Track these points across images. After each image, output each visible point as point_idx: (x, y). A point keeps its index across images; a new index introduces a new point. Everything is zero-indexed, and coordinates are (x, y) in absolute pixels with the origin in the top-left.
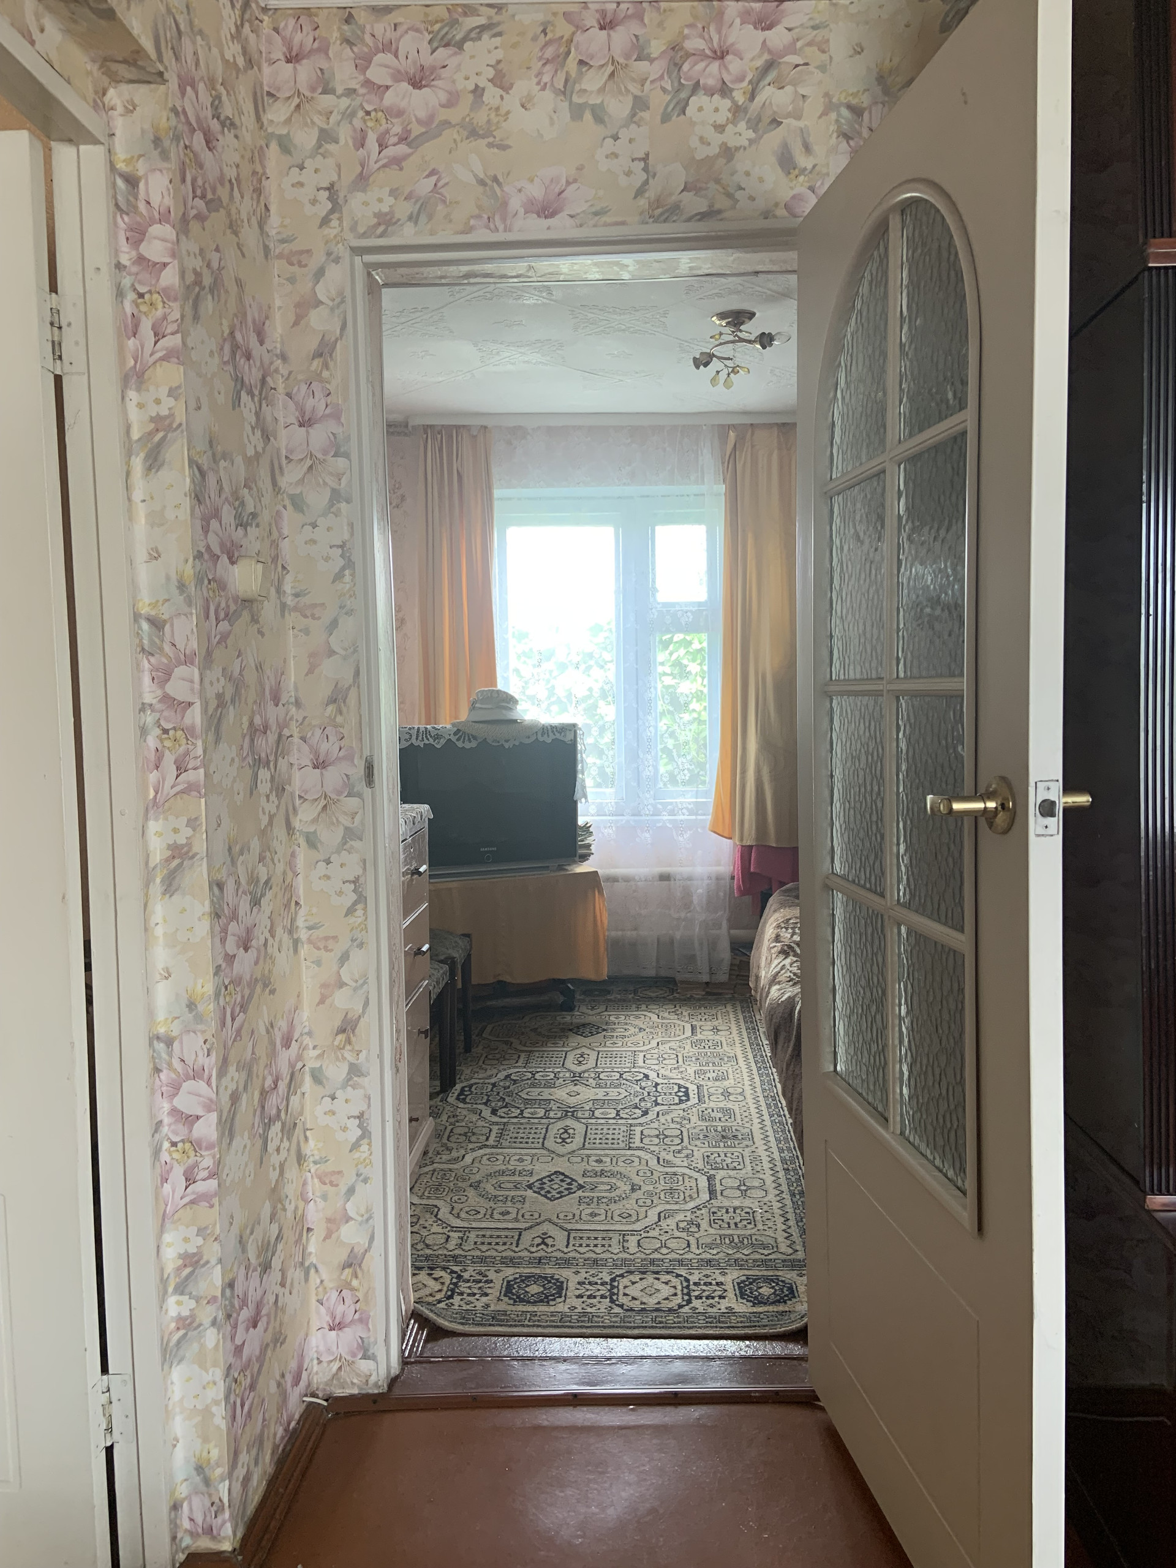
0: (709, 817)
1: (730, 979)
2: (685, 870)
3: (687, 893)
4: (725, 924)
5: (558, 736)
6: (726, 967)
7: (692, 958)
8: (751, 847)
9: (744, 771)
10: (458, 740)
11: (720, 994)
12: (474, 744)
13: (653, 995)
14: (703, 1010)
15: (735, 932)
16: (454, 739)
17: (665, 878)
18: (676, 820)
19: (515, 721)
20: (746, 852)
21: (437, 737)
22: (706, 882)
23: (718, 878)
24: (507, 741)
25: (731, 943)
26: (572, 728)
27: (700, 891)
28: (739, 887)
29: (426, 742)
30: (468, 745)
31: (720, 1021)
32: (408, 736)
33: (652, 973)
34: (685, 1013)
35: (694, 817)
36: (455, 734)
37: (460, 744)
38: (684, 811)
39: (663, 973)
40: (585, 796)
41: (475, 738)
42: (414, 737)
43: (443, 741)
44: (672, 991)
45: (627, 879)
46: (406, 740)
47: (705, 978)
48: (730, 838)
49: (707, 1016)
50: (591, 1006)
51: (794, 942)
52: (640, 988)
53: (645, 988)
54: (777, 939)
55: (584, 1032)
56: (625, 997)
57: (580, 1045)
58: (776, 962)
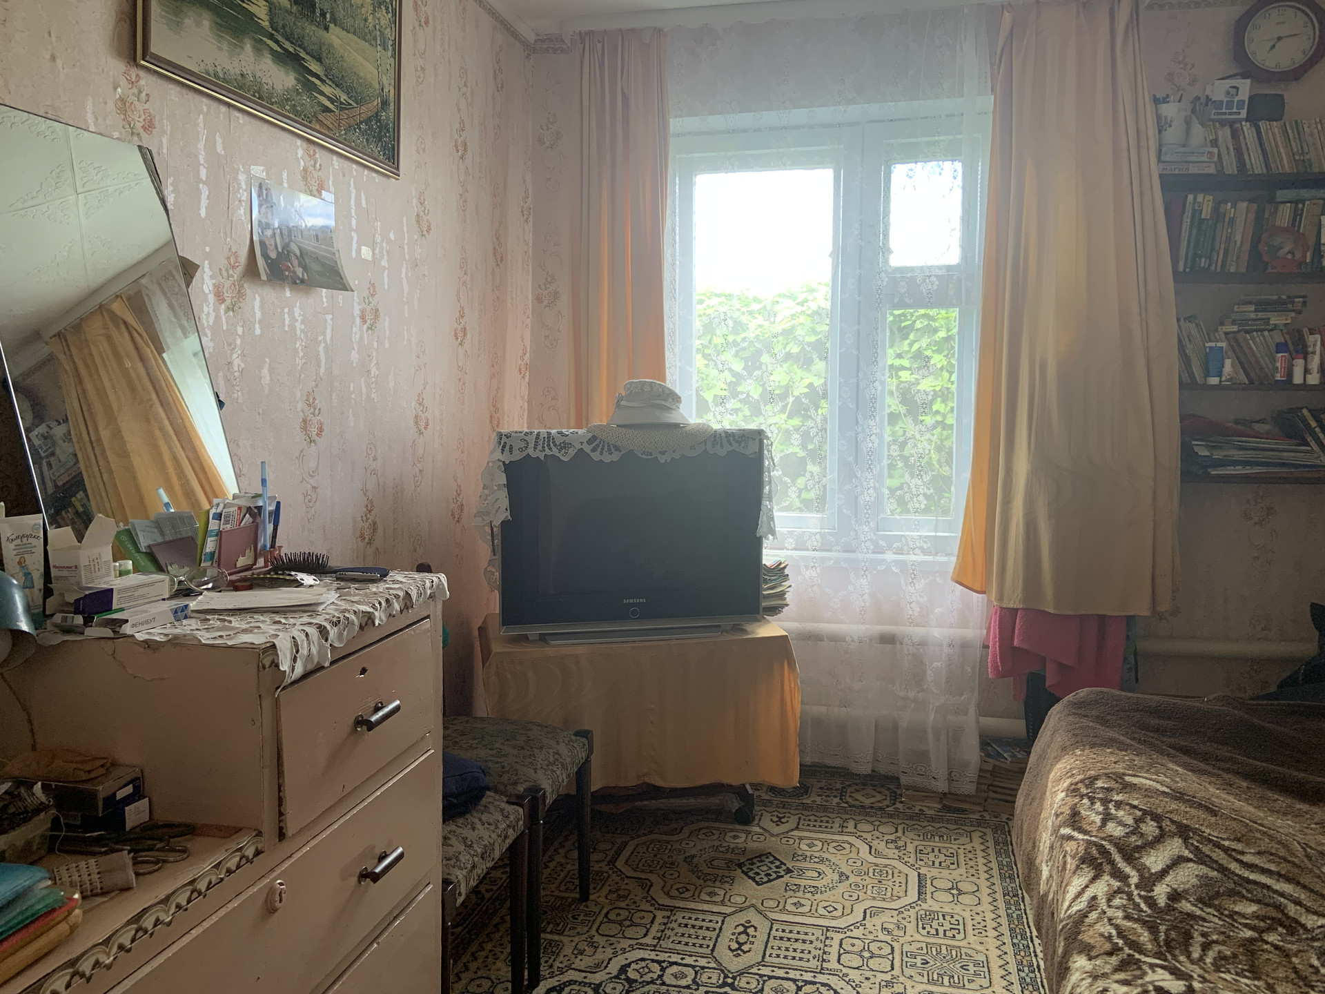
0: (954, 559)
1: (978, 790)
2: (918, 632)
3: (918, 662)
4: (972, 710)
5: (735, 446)
6: (972, 773)
7: (923, 756)
8: (1017, 610)
9: (1007, 501)
10: (594, 450)
11: (963, 811)
12: (615, 457)
13: (867, 802)
14: (937, 843)
15: (988, 721)
16: (587, 449)
17: (888, 640)
18: (904, 562)
19: (677, 426)
20: (1006, 619)
21: (565, 446)
22: (946, 650)
23: (964, 646)
24: (663, 453)
25: (980, 736)
26: (757, 437)
27: (936, 667)
28: (995, 668)
29: (548, 452)
30: (607, 458)
31: (962, 870)
32: (523, 445)
33: (865, 769)
34: (910, 848)
35: (930, 558)
36: (590, 442)
37: (596, 456)
38: (917, 551)
39: (883, 769)
40: (773, 533)
41: (618, 449)
42: (532, 445)
43: (572, 452)
44: (895, 798)
45: (835, 639)
46: (521, 450)
47: (941, 786)
48: (983, 592)
49: (942, 858)
50: (778, 817)
51: (1110, 839)
52: (849, 786)
53: (857, 787)
54: (1074, 819)
55: (757, 874)
56: (827, 801)
57: (747, 904)
58: (1077, 883)
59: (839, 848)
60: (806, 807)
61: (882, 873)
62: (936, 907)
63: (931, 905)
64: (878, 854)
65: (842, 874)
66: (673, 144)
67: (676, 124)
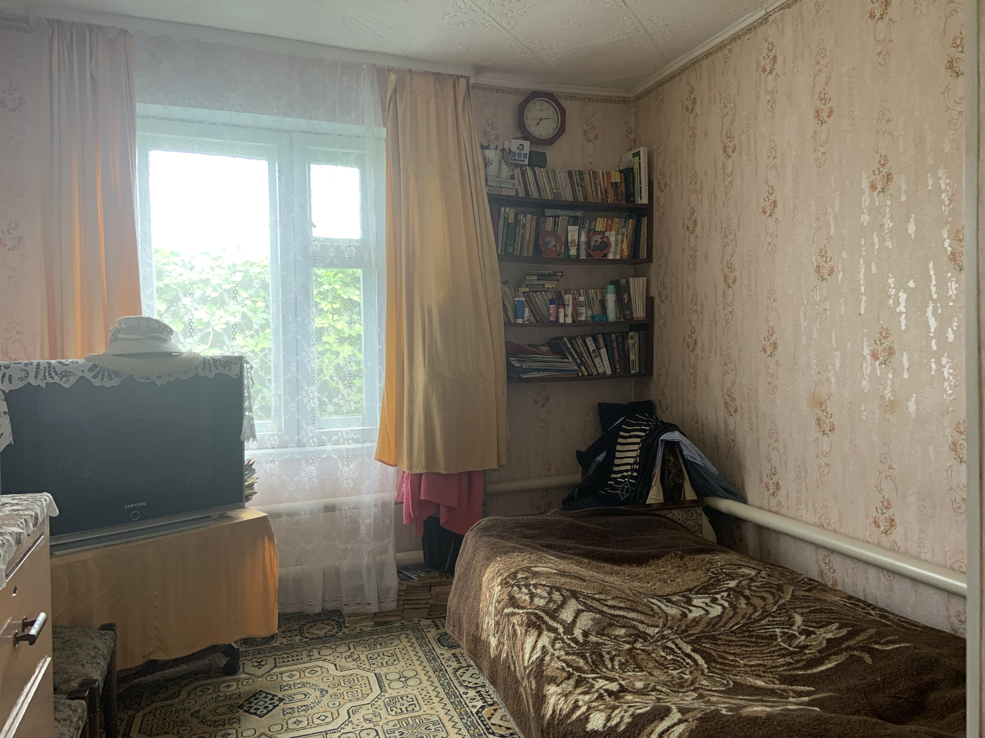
0: (376, 444)
1: (398, 605)
2: (352, 499)
3: (354, 523)
4: (391, 549)
5: (221, 370)
6: (393, 594)
7: (360, 589)
8: (421, 475)
9: (411, 401)
10: (95, 377)
11: (389, 622)
12: (116, 382)
13: (321, 633)
14: (379, 649)
15: (402, 556)
16: (88, 376)
17: (330, 509)
18: (341, 450)
19: (169, 354)
20: (416, 480)
21: (66, 374)
22: (374, 510)
23: (384, 505)
24: (159, 377)
25: (398, 567)
26: (238, 362)
27: (367, 522)
28: (409, 516)
29: (50, 381)
30: (108, 384)
31: (402, 663)
32: (23, 374)
33: (318, 609)
34: (363, 657)
35: (359, 445)
36: (91, 370)
37: (97, 382)
38: (351, 441)
39: (330, 606)
40: (254, 437)
41: (117, 374)
42: (32, 375)
43: (73, 380)
44: (340, 625)
45: (291, 514)
46: (21, 379)
47: (374, 608)
48: (396, 465)
49: (387, 659)
50: (257, 662)
51: (538, 608)
52: (304, 625)
53: (310, 625)
54: (513, 602)
55: (257, 709)
56: (292, 640)
57: (257, 734)
58: (530, 641)
59: (313, 672)
60: (276, 649)
61: (350, 682)
62: (395, 694)
63: (390, 693)
64: (342, 669)
65: (322, 691)
66: (139, 123)
67: (141, 108)
